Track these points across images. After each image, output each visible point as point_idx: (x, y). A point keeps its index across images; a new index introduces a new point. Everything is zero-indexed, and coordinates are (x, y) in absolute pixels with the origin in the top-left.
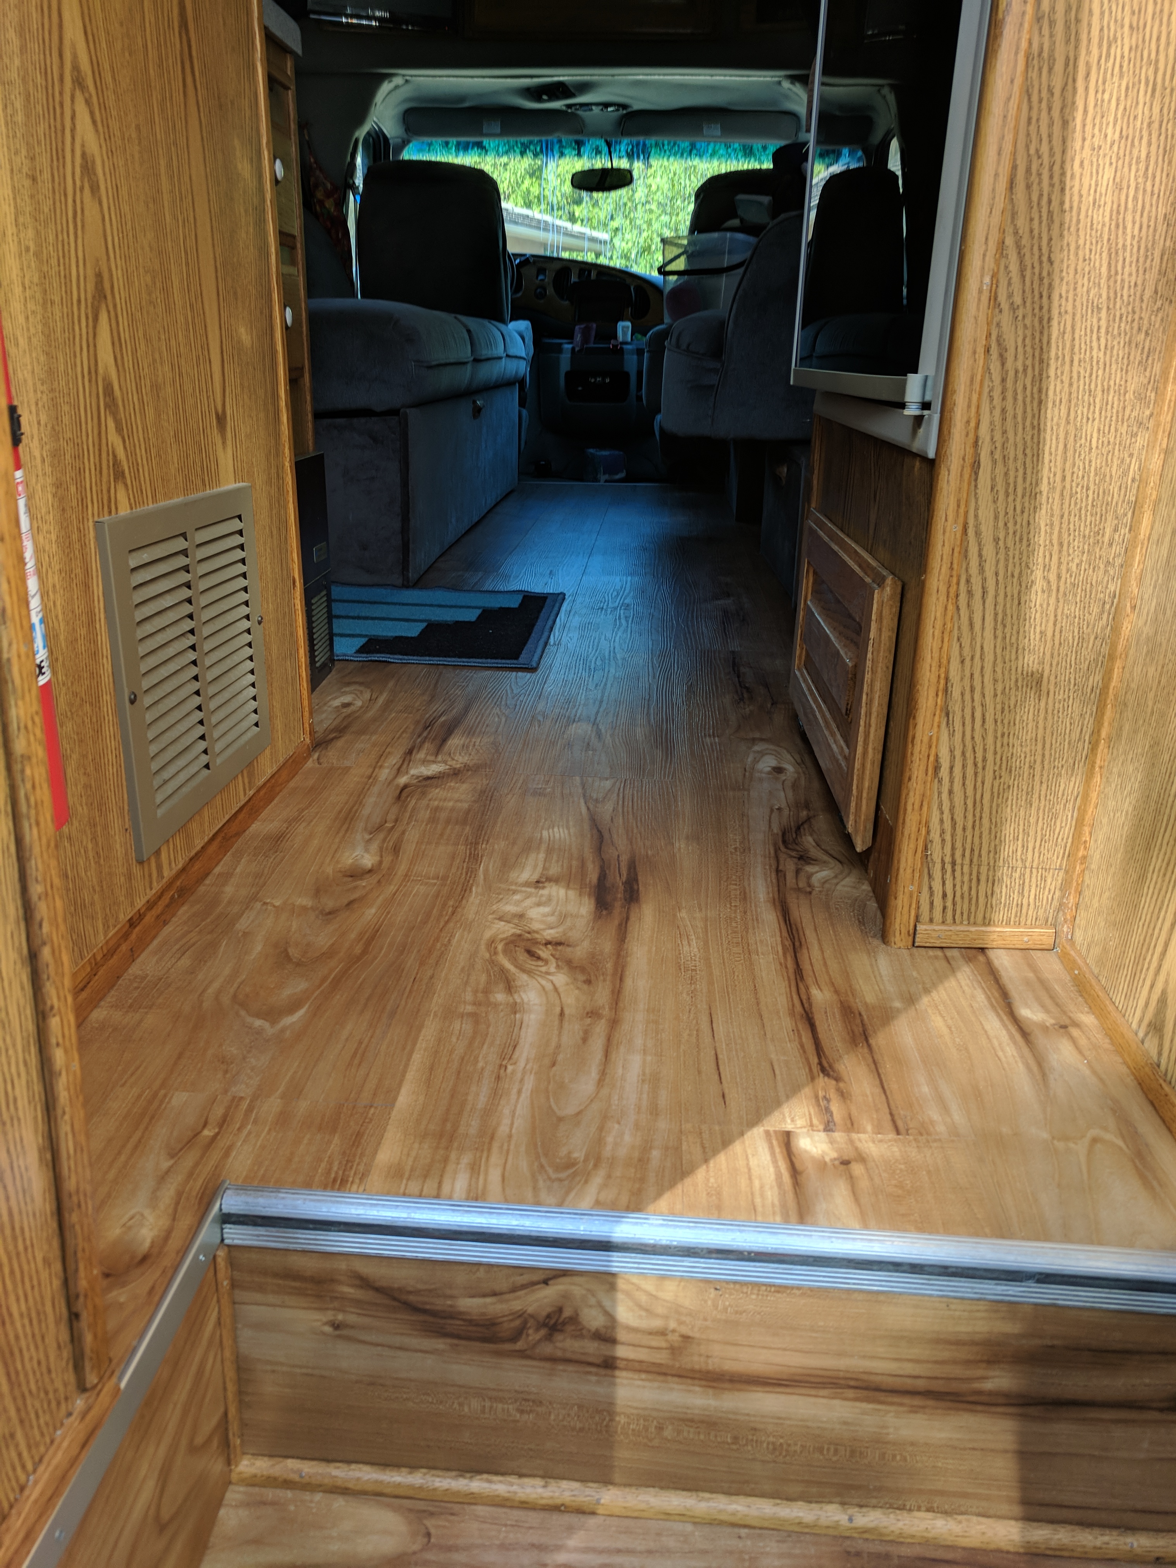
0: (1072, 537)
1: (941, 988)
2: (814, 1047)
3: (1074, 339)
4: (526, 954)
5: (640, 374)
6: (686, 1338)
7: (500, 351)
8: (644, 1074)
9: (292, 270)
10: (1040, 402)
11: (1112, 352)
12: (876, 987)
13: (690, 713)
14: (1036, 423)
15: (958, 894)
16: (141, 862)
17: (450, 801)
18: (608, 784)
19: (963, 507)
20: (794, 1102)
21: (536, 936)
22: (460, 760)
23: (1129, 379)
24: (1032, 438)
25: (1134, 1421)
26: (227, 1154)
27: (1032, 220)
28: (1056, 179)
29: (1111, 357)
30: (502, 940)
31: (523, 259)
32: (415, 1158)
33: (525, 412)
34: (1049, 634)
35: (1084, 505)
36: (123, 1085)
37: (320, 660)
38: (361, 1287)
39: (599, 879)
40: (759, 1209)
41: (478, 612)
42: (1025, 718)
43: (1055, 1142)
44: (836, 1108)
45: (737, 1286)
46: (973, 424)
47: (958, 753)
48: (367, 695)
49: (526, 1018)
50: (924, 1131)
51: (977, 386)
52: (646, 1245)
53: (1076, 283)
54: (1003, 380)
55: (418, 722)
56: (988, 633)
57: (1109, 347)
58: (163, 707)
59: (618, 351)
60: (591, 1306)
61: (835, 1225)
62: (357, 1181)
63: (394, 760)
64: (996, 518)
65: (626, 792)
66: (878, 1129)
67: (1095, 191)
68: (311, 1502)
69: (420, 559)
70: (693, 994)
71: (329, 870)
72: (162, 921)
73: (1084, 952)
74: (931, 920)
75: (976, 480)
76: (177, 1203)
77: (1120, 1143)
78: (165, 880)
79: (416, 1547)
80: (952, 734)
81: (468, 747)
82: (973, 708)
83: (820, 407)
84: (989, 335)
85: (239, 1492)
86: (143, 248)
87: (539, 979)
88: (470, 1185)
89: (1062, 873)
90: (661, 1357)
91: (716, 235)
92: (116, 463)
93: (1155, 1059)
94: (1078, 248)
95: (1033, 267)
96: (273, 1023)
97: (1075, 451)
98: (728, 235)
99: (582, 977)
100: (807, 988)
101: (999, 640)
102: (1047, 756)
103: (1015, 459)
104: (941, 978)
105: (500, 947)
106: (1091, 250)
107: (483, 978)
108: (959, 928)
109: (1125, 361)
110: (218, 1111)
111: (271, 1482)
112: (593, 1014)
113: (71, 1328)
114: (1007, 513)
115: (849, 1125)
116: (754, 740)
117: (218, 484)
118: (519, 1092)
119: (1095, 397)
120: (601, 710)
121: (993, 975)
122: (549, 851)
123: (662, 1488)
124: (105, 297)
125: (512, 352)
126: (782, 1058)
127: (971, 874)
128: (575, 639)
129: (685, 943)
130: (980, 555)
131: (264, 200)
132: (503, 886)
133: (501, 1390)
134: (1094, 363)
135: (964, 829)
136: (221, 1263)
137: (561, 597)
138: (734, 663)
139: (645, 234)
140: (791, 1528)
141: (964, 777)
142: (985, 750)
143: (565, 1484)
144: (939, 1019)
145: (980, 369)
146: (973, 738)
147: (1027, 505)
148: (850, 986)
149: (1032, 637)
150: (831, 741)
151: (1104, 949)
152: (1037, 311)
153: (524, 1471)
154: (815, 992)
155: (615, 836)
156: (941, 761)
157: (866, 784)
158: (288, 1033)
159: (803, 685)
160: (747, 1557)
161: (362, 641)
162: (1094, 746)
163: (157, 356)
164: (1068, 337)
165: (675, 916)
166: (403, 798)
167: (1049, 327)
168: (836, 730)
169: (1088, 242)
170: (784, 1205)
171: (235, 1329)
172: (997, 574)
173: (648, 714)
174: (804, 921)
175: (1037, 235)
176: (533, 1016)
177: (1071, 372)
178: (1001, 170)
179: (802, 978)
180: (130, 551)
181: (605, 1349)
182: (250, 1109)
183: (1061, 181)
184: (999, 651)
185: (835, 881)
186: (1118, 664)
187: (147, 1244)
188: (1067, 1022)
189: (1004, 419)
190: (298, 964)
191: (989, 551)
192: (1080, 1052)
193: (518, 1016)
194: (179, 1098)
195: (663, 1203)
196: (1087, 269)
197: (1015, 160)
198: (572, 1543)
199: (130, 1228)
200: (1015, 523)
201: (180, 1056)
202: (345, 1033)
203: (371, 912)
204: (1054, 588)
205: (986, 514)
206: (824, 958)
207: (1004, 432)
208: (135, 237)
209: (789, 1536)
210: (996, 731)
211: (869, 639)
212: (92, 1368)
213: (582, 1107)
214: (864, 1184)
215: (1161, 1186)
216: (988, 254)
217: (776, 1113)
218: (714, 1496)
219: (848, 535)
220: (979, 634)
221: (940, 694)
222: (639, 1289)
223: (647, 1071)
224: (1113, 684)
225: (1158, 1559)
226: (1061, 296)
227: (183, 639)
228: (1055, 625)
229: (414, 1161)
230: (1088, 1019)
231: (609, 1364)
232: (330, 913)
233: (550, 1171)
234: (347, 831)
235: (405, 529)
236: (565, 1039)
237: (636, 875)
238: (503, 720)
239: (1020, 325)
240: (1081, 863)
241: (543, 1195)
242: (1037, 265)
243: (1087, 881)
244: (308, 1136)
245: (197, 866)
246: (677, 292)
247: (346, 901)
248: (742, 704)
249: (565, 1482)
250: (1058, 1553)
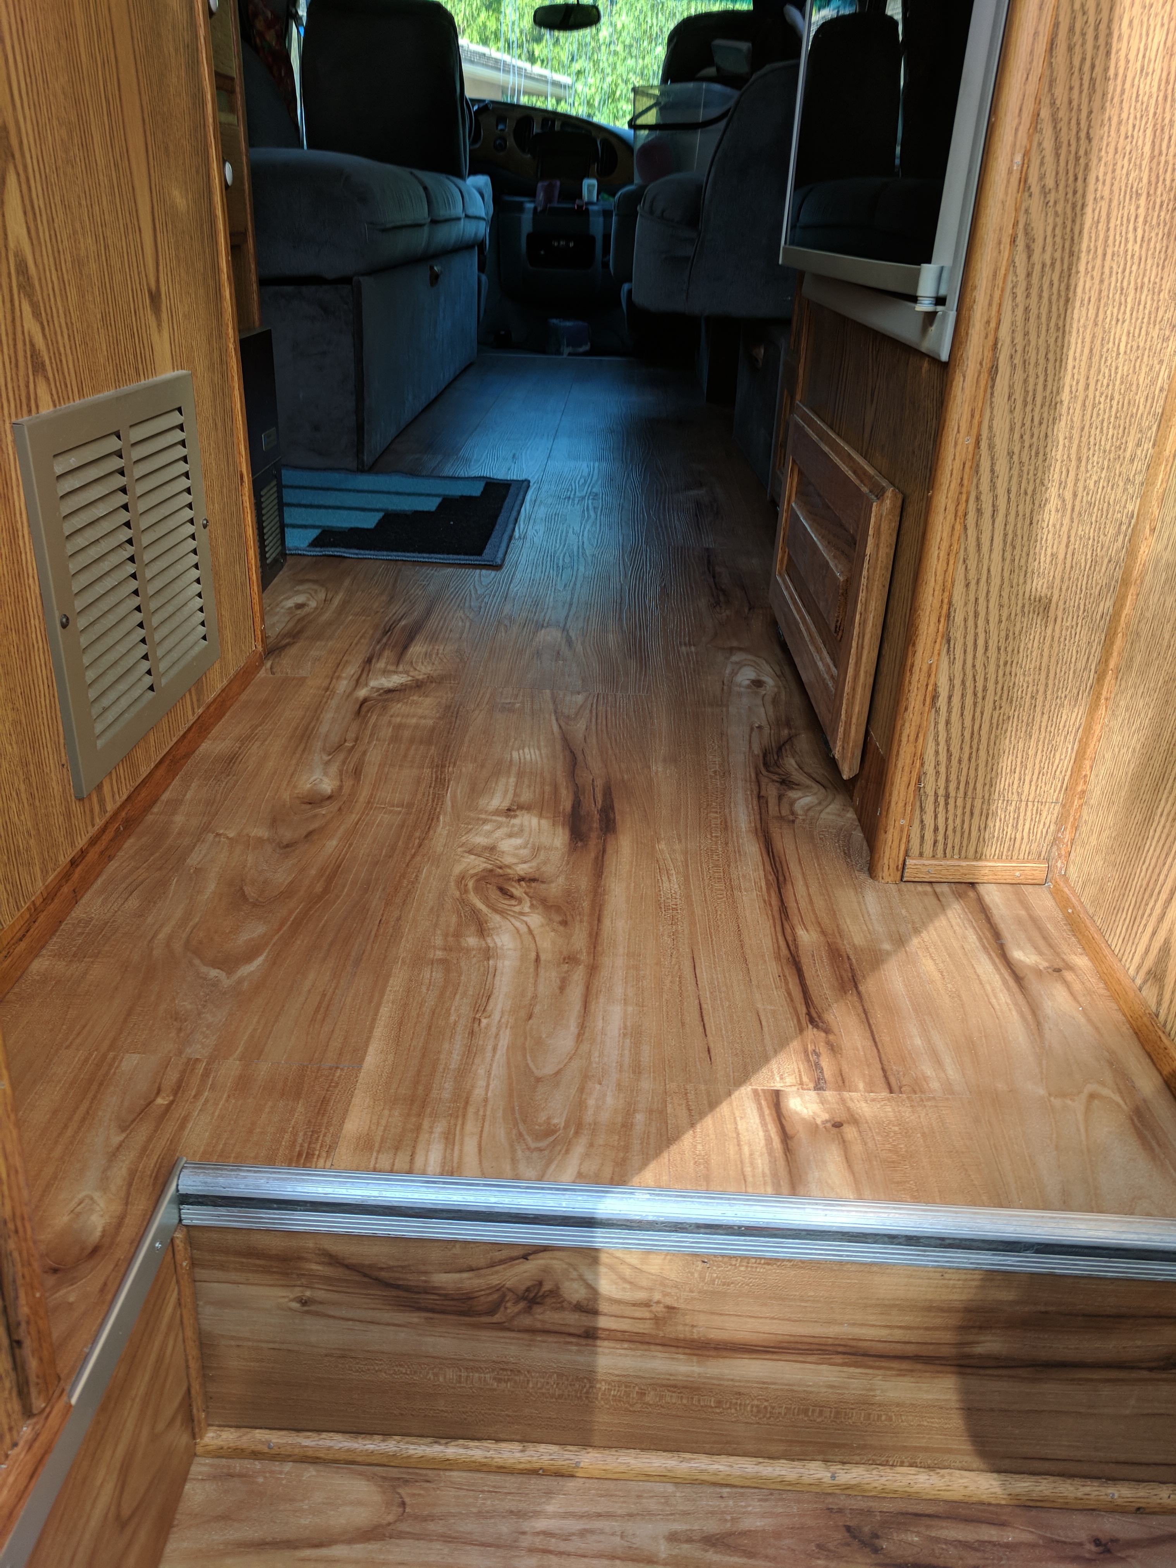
0: (1091, 452)
1: (931, 928)
2: (801, 995)
3: (1108, 230)
4: (498, 893)
5: (607, 237)
6: (670, 1308)
7: (458, 211)
8: (625, 1028)
9: (231, 119)
10: (1067, 300)
11: (1148, 245)
12: (864, 927)
13: (664, 619)
14: (1061, 324)
15: (950, 828)
16: (80, 799)
17: (413, 716)
18: (580, 699)
19: (977, 416)
20: (782, 1056)
21: (509, 871)
22: (423, 670)
23: (1165, 276)
24: (1056, 341)
25: (1123, 1380)
26: (182, 1127)
27: (1071, 88)
28: (1102, 41)
29: (1148, 250)
30: (472, 876)
31: (482, 105)
32: (386, 1127)
33: (484, 278)
34: (1061, 556)
35: (1106, 416)
36: (67, 1048)
37: (271, 556)
38: (330, 1264)
39: (573, 807)
40: (750, 1179)
41: (438, 500)
42: (1030, 646)
43: (1052, 1099)
44: (826, 1063)
45: (726, 1259)
46: (993, 325)
47: (957, 682)
48: (322, 595)
49: (500, 964)
50: (917, 1088)
51: (999, 281)
52: (632, 1221)
53: (1115, 164)
54: (1029, 275)
55: (376, 627)
56: (996, 556)
57: (1146, 239)
58: (99, 629)
59: (583, 212)
60: (572, 1279)
61: (831, 1198)
62: (324, 1154)
63: (352, 670)
64: (1012, 429)
65: (600, 708)
66: (871, 1087)
67: (1144, 57)
68: (281, 1473)
69: (376, 441)
70: (674, 936)
71: (286, 796)
72: (106, 856)
73: (1078, 889)
74: (921, 855)
75: (993, 387)
76: (130, 1185)
77: (1117, 1098)
78: (108, 815)
79: (390, 1518)
80: (952, 662)
81: (431, 655)
82: (976, 635)
83: (809, 290)
84: (1016, 224)
85: (205, 1465)
86: (55, 96)
87: (513, 920)
88: (445, 1158)
89: (1058, 807)
90: (645, 1327)
91: (691, 85)
92: (35, 354)
93: (1154, 1008)
94: (1120, 123)
95: (1069, 145)
96: (230, 972)
97: (1101, 356)
98: (704, 85)
99: (558, 918)
100: (793, 928)
101: (1008, 562)
102: (1050, 686)
103: (1037, 364)
104: (930, 917)
105: (471, 884)
106: (1134, 126)
107: (454, 919)
108: (949, 863)
109: (1163, 256)
110: (172, 1076)
111: (237, 1453)
112: (570, 959)
113: (13, 1356)
114: (1023, 425)
115: (840, 1083)
116: (732, 650)
117: (154, 372)
118: (495, 1049)
119: (1126, 296)
120: (572, 613)
121: (983, 912)
122: (520, 775)
123: (642, 1449)
124: (13, 156)
125: (471, 211)
126: (769, 1007)
127: (964, 808)
128: (541, 533)
129: (665, 878)
130: (992, 471)
131: (196, 37)
132: (472, 814)
133: (479, 1361)
134: (1129, 257)
135: (960, 761)
136: (179, 1244)
137: (525, 483)
138: (709, 560)
139: (609, 79)
140: (772, 1486)
141: (963, 708)
142: (986, 679)
143: (542, 1448)
144: (930, 961)
145: (1004, 262)
146: (974, 666)
147: (1045, 415)
148: (838, 926)
149: (1043, 559)
150: (817, 657)
151: (1101, 889)
152: (1070, 196)
153: (501, 1436)
154: (801, 932)
155: (589, 758)
156: (940, 690)
157: (857, 709)
158: (245, 986)
159: (785, 593)
160: (729, 1518)
161: (316, 533)
162: (1100, 678)
163: (78, 226)
164: (1102, 226)
165: (653, 847)
166: (363, 713)
167: (1082, 215)
168: (822, 646)
169: (1132, 116)
170: (775, 1174)
171: (196, 1306)
172: (1009, 491)
173: (620, 619)
174: (787, 851)
175: (1075, 107)
176: (507, 963)
177: (1103, 266)
178: (1041, 28)
179: (787, 917)
180: (55, 456)
181: (585, 1321)
182: (206, 1074)
183: (1107, 43)
184: (1006, 574)
185: (819, 808)
186: (1132, 590)
187: (98, 1234)
188: (1061, 965)
189: (1027, 319)
190: (255, 905)
191: (1002, 466)
192: (1075, 999)
193: (491, 962)
194: (130, 1062)
195: (649, 1175)
196: (1128, 148)
197: (1057, 16)
198: (550, 1508)
199: (78, 1215)
200: (1032, 436)
201: (129, 1013)
202: (307, 984)
203: (332, 844)
204: (1069, 507)
205: (1001, 425)
206: (809, 895)
207: (1026, 334)
208: (45, 81)
209: (771, 1494)
210: (998, 659)
211: (865, 555)
212: (39, 1393)
213: (561, 1066)
214: (857, 1149)
215: (1160, 1146)
216: (1021, 128)
217: (764, 1070)
218: (695, 1456)
219: (838, 434)
220: (987, 556)
221: (942, 620)
222: (623, 1262)
223: (629, 1024)
224: (1125, 612)
225: (1139, 1509)
226: (1097, 179)
227: (120, 550)
228: (1067, 546)
229: (384, 1130)
230: (1081, 961)
231: (590, 1335)
232: (287, 846)
233: (529, 1140)
234: (304, 751)
235: (359, 409)
236: (541, 988)
237: (612, 801)
238: (468, 624)
239: (1051, 211)
240: (1080, 798)
241: (522, 1167)
242: (1073, 143)
243: (1085, 817)
244: (270, 1104)
245: (144, 793)
246: (648, 149)
247: (305, 833)
248: (718, 609)
249: (543, 1446)
250: (1039, 1504)
